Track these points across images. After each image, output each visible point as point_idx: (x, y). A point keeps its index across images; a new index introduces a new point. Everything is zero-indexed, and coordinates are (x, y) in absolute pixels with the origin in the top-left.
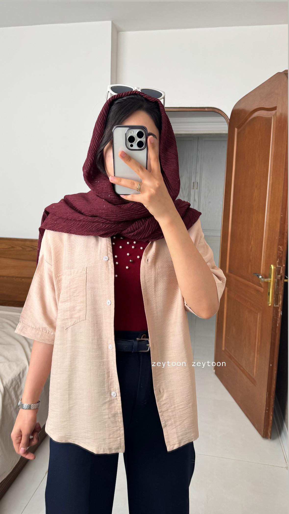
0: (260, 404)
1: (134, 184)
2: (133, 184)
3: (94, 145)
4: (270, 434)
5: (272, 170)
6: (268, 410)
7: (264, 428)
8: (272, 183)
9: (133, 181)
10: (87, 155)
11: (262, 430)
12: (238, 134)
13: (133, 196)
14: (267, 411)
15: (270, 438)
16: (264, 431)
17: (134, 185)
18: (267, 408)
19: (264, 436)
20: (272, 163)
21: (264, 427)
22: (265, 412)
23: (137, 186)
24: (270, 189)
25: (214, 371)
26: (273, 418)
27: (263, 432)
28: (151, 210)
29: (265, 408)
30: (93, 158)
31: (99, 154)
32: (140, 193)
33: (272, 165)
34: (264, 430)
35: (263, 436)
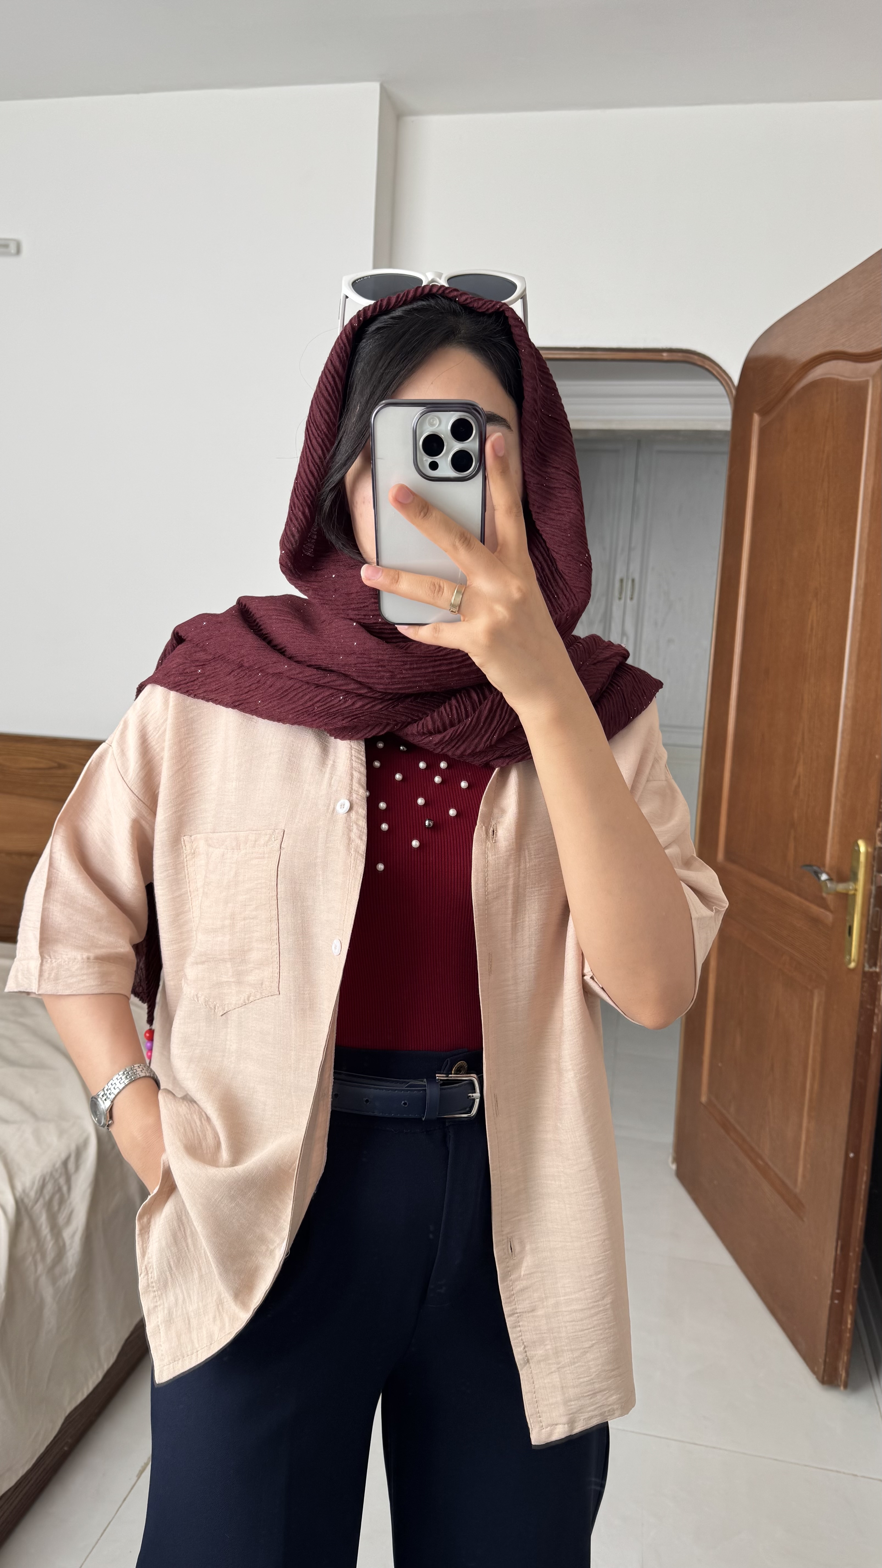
0: (816, 1278)
1: (440, 589)
2: (439, 591)
3: (308, 472)
4: (844, 1375)
5: (865, 546)
6: (839, 1297)
7: (826, 1355)
8: (866, 585)
9: (436, 581)
10: (290, 504)
11: (821, 1360)
12: (763, 432)
13: (436, 630)
14: (837, 1299)
15: (846, 1386)
16: (825, 1361)
17: (441, 593)
18: (838, 1291)
19: (825, 1378)
20: (867, 524)
21: (826, 1350)
22: (829, 1302)
23: (450, 596)
24: (860, 603)
25: (674, 1167)
26: (855, 1323)
27: (822, 1367)
28: (495, 675)
29: (830, 1290)
30: (307, 511)
31: (329, 497)
32: (462, 618)
33: (866, 531)
34: (827, 1360)
35: (823, 1378)
